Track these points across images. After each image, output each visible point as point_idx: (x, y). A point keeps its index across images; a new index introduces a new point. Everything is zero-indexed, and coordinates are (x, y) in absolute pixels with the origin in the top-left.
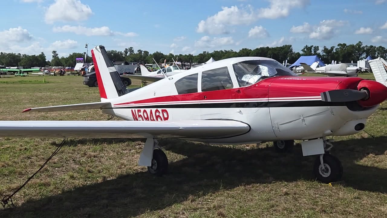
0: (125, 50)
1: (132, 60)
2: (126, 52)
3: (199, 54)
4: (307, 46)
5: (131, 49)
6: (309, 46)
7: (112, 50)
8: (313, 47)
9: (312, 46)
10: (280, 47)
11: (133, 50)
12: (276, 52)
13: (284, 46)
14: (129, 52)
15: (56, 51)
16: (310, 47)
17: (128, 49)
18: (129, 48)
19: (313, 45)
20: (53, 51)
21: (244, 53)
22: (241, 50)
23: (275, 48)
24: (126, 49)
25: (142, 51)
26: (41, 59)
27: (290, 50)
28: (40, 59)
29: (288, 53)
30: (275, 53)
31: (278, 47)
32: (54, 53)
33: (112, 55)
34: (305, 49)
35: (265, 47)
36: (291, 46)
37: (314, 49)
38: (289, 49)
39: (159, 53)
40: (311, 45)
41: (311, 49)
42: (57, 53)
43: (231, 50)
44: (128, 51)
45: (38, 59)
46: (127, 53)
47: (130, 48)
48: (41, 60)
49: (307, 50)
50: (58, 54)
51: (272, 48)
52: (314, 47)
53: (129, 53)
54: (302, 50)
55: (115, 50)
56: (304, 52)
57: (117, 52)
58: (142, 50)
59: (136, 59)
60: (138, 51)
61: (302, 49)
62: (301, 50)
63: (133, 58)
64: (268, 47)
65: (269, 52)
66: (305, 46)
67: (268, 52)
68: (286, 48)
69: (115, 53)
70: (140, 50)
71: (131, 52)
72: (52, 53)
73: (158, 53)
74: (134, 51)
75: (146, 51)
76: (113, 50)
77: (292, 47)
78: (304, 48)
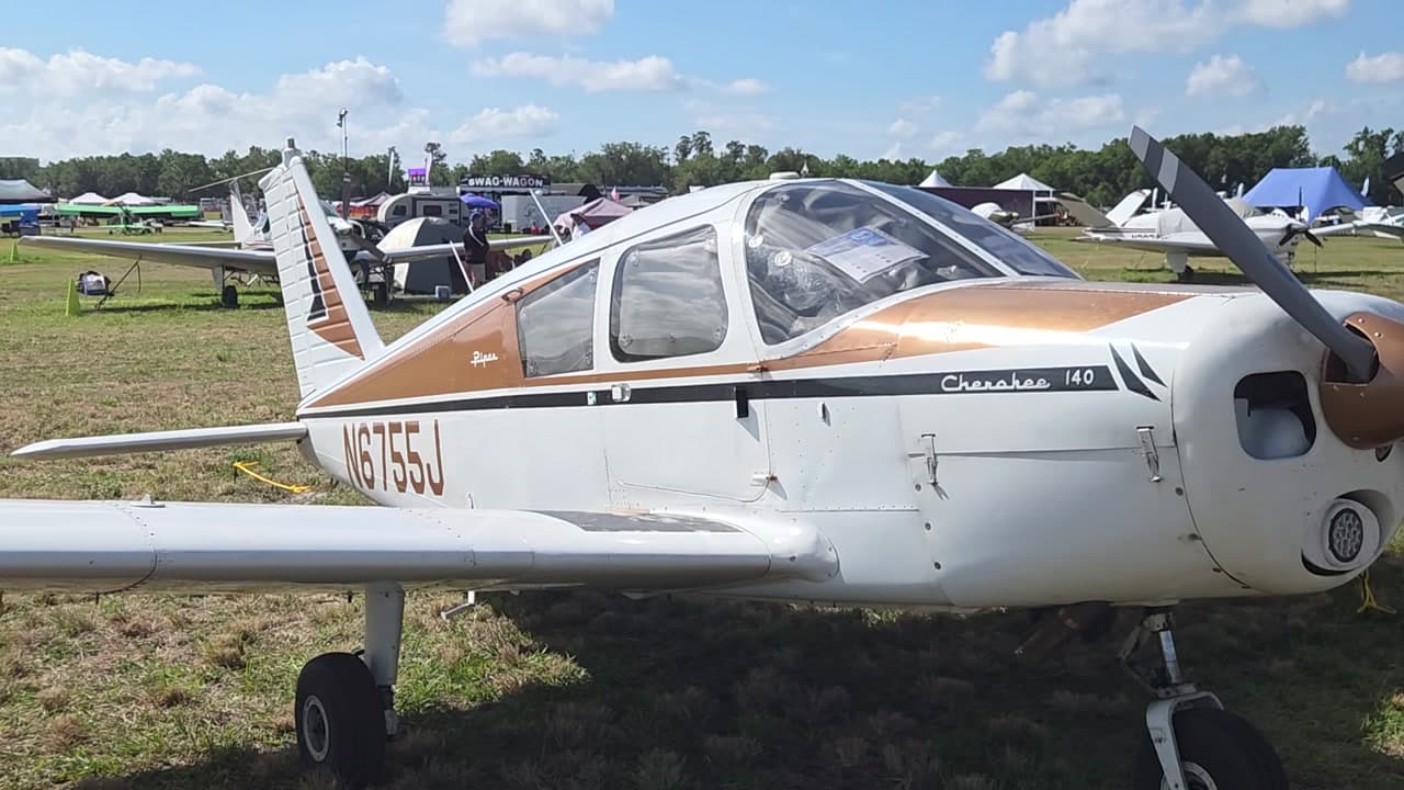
0: (680, 141)
1: (692, 177)
2: (684, 150)
3: (947, 160)
4: (1366, 131)
5: (704, 138)
6: (1378, 131)
7: (625, 143)
8: (1392, 136)
9: (1390, 131)
10: (1256, 136)
11: (710, 143)
12: (1241, 155)
13: (1273, 131)
14: (694, 149)
15: (439, 145)
16: (1380, 133)
17: (691, 139)
18: (694, 136)
19: (1392, 128)
20: (429, 144)
21: (1115, 155)
22: (1108, 144)
23: (1236, 138)
24: (683, 137)
25: (743, 146)
26: (377, 171)
27: (1296, 146)
28: (370, 170)
29: (1292, 158)
30: (1237, 156)
31: (1249, 136)
32: (432, 150)
33: (624, 157)
34: (1361, 144)
35: (1198, 135)
36: (1301, 131)
37: (1397, 145)
38: (1296, 142)
39: (796, 153)
40: (1386, 129)
41: (1385, 141)
42: (442, 150)
43: (1067, 146)
44: (690, 145)
45: (365, 172)
46: (689, 153)
47: (700, 133)
48: (375, 174)
49: (1366, 145)
50: (445, 155)
51: (1228, 139)
52: (1397, 136)
53: (694, 152)
54: (1349, 147)
55: (633, 142)
56: (1354, 154)
57: (642, 150)
58: (742, 143)
59: (709, 173)
60: (728, 146)
61: (1346, 144)
62: (1346, 148)
63: (696, 172)
64: (1211, 135)
65: (1213, 153)
66: (1362, 130)
67: (1208, 153)
68: (1283, 139)
69: (632, 154)
70: (735, 143)
71: (701, 150)
72: (427, 150)
73: (793, 152)
74: (711, 146)
75: (757, 147)
76: (628, 141)
77: (1307, 133)
78: (1358, 140)
